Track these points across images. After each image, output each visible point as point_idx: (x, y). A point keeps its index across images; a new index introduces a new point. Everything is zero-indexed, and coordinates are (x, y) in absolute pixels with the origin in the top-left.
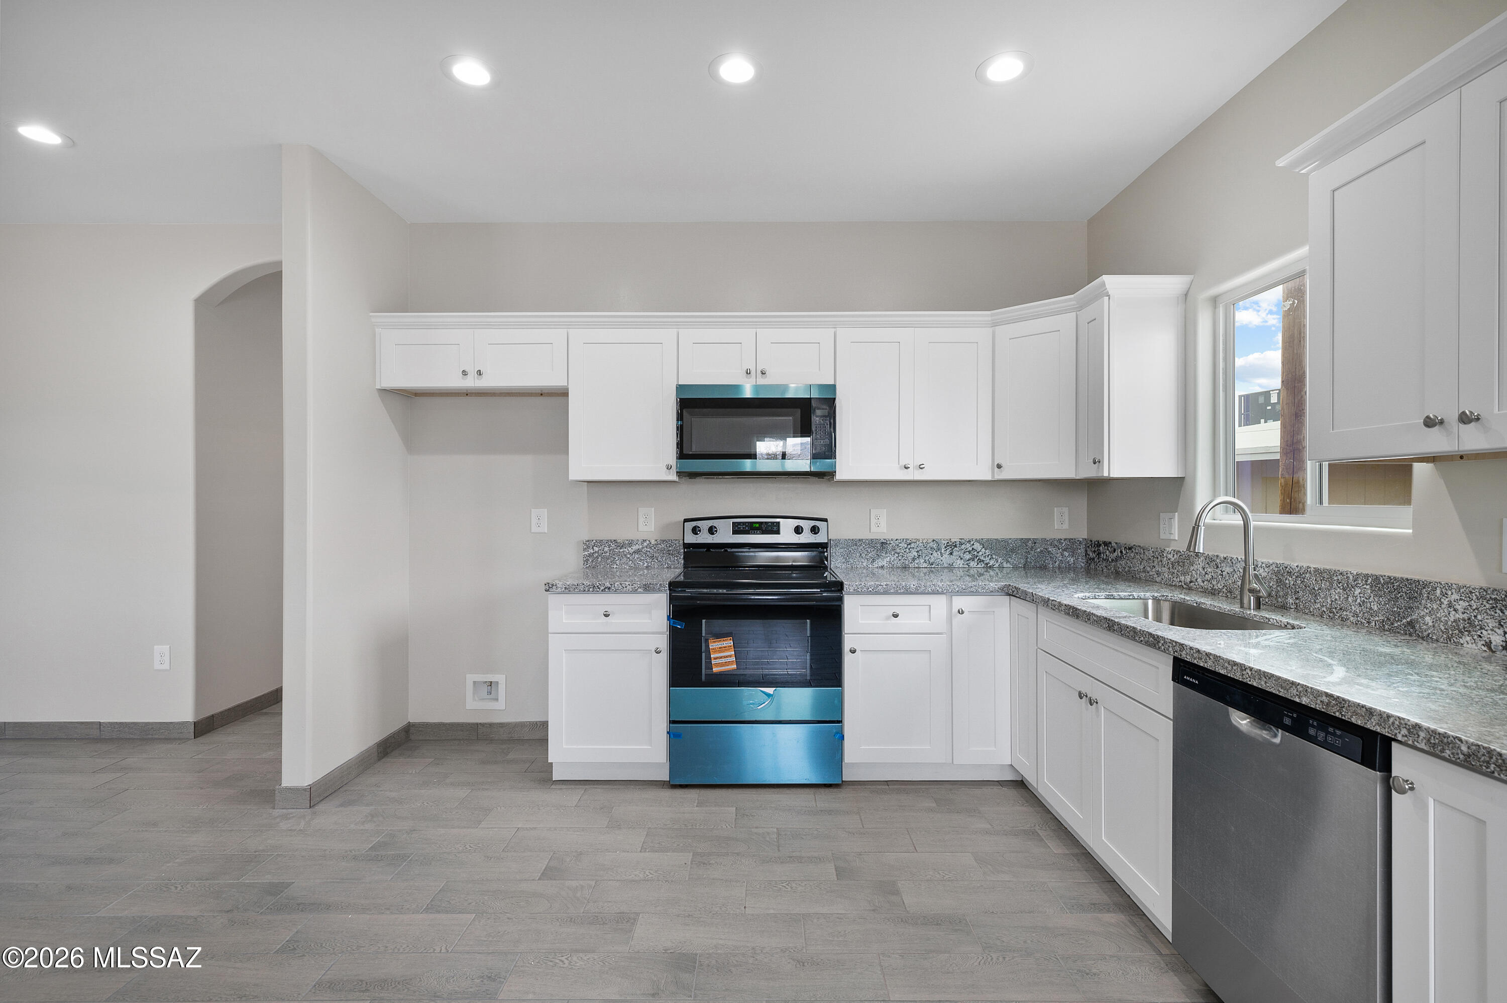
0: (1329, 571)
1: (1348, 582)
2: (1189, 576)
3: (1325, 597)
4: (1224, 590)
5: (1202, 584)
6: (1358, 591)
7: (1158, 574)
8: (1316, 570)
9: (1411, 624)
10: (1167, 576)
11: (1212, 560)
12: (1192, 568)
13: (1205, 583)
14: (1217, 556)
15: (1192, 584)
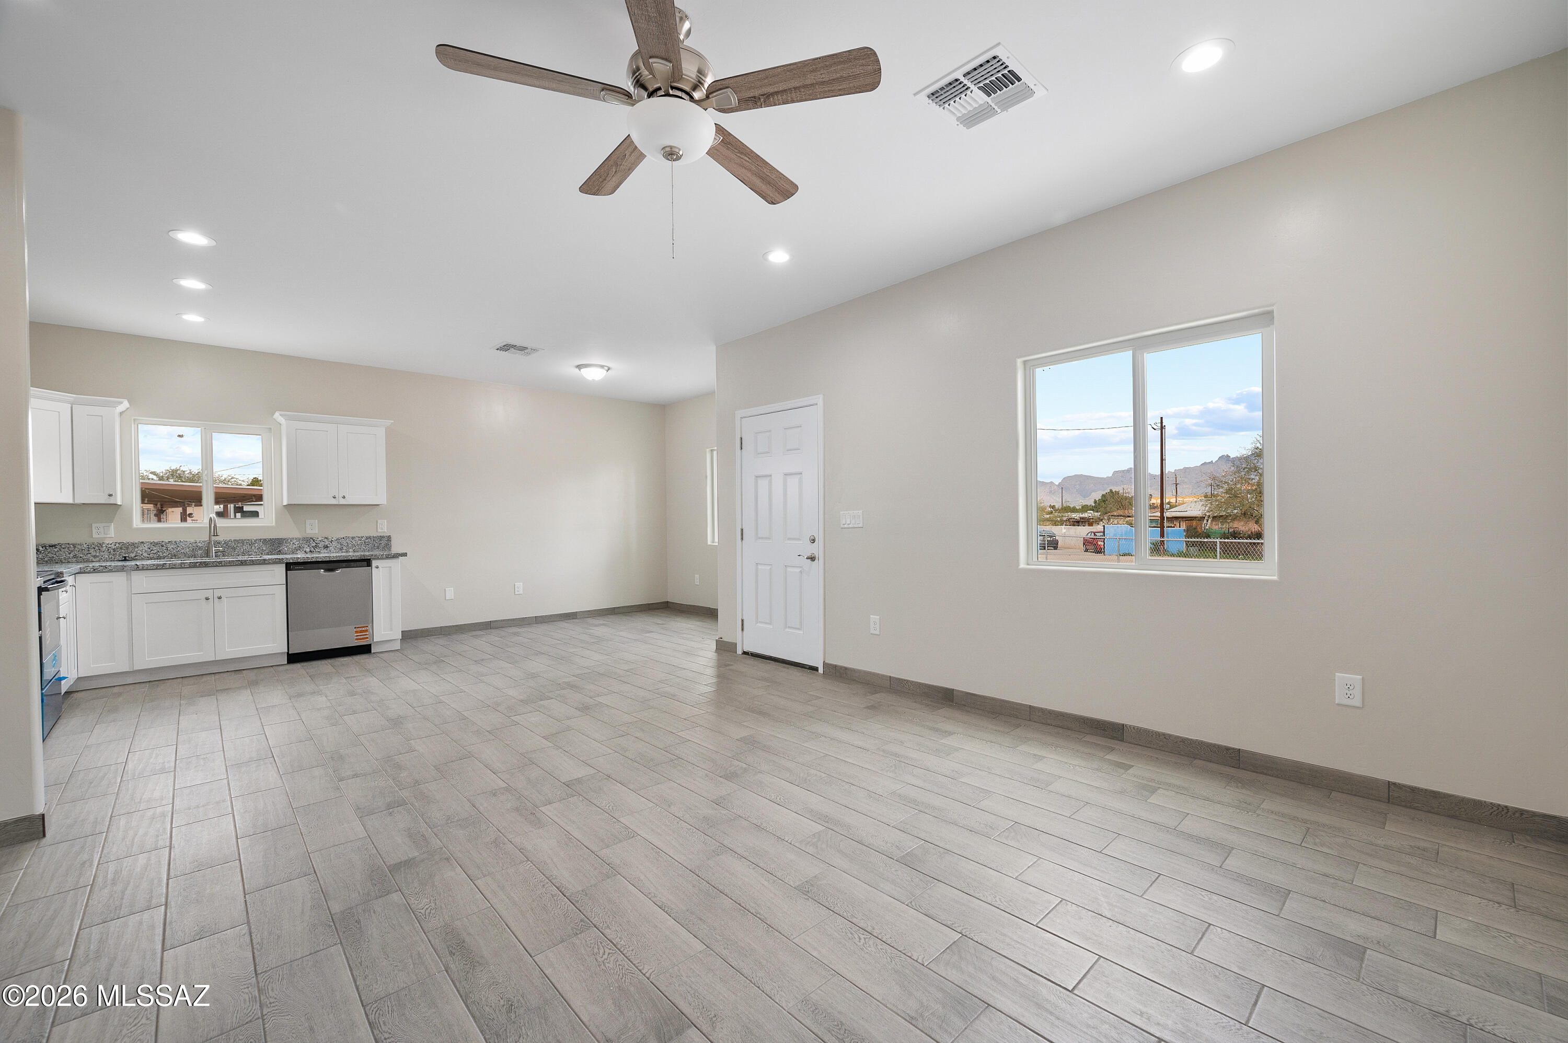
0: (242, 540)
1: (251, 543)
2: (134, 554)
3: (240, 549)
4: (169, 556)
5: (148, 556)
6: (256, 545)
7: (95, 557)
8: (234, 540)
9: (280, 551)
10: (107, 557)
11: (157, 544)
12: (136, 549)
13: (151, 555)
14: (162, 542)
15: (137, 557)
